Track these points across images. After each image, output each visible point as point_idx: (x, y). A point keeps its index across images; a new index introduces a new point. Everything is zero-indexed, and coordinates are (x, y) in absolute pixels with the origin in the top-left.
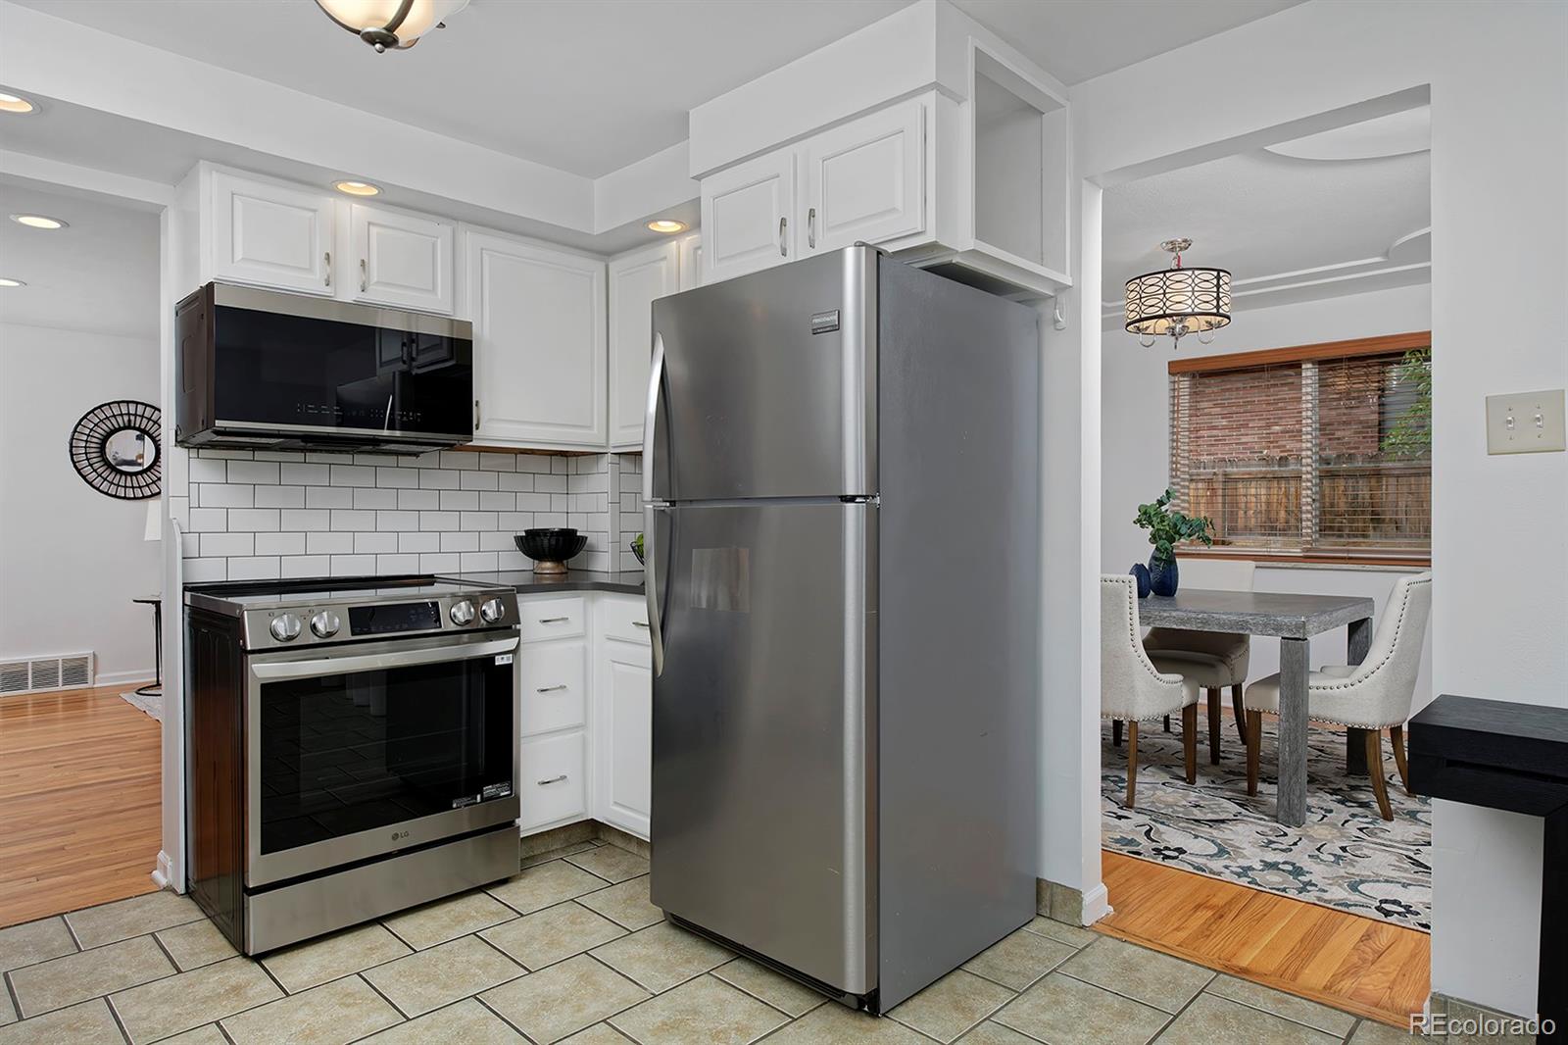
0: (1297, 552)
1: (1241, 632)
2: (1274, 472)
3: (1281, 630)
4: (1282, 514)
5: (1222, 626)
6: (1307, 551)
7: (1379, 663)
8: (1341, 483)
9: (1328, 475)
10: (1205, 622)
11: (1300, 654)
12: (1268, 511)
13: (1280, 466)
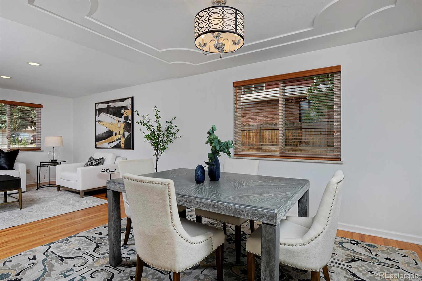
0: (277, 154)
1: (239, 216)
2: (273, 128)
3: (262, 217)
4: (275, 140)
5: (228, 211)
6: (281, 154)
7: (320, 232)
8: (291, 131)
9: (287, 129)
10: (219, 207)
11: (274, 235)
12: (272, 139)
13: (275, 126)
